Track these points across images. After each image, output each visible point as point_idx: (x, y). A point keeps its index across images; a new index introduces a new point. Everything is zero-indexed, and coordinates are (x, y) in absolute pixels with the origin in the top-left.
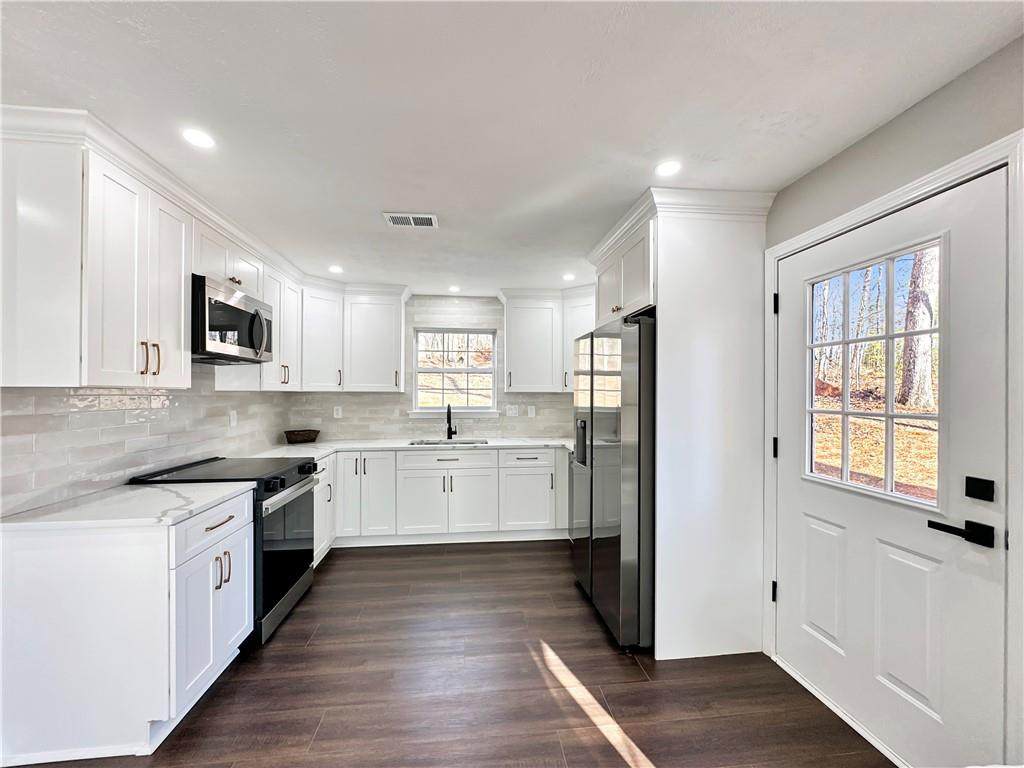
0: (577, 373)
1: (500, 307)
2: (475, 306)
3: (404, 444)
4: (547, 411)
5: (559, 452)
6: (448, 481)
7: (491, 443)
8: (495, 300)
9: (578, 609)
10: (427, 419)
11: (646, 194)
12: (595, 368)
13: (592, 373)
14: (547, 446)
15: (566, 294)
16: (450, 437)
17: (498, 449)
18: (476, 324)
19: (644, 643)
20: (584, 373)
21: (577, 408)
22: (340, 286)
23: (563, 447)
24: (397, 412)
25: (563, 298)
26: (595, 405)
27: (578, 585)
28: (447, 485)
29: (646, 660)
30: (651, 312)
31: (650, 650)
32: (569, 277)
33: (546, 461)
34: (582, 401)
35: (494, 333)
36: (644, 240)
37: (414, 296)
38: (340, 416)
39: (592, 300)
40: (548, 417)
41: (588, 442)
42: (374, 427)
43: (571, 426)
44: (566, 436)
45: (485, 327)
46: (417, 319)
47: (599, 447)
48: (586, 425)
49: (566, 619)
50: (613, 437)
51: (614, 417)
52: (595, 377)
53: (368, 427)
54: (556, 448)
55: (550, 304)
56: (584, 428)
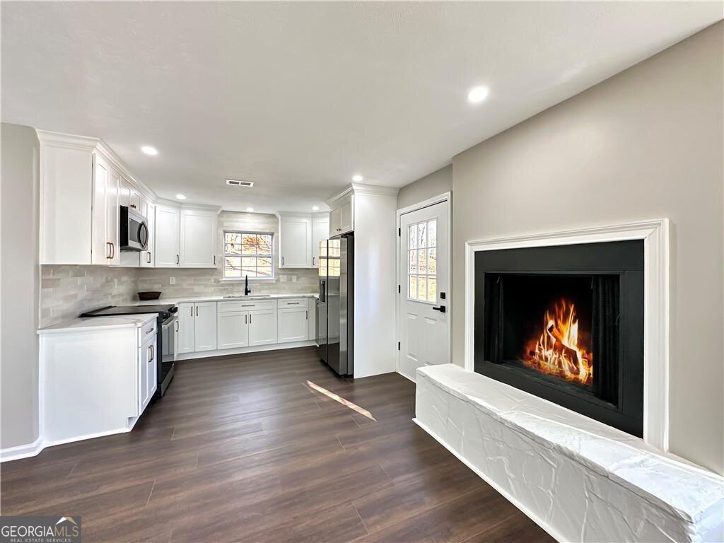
0: (321, 258)
1: (275, 220)
2: (261, 219)
3: (222, 298)
4: (303, 278)
5: (311, 300)
6: (249, 317)
7: (272, 296)
8: (273, 216)
9: (322, 368)
10: (232, 284)
11: (350, 185)
12: (329, 255)
13: (328, 258)
14: (304, 297)
15: (314, 216)
16: (246, 294)
17: (277, 299)
18: (261, 229)
19: (349, 373)
20: (324, 258)
21: (320, 277)
22: (179, 205)
23: (313, 297)
24: (213, 281)
25: (312, 217)
26: (329, 275)
27: (322, 361)
28: (248, 319)
29: (351, 379)
30: (352, 234)
31: (352, 376)
32: (315, 208)
33: (303, 305)
34: (323, 273)
35: (272, 234)
36: (349, 203)
37: (223, 211)
38: (174, 283)
39: (327, 220)
40: (304, 281)
41: (326, 294)
42: (197, 289)
43: (317, 286)
44: (314, 292)
45: (267, 231)
46: (225, 224)
47: (331, 296)
48: (325, 284)
49: (317, 372)
50: (337, 292)
51: (337, 280)
52: (329, 260)
53: (193, 289)
54: (309, 297)
55: (304, 220)
56: (324, 285)
